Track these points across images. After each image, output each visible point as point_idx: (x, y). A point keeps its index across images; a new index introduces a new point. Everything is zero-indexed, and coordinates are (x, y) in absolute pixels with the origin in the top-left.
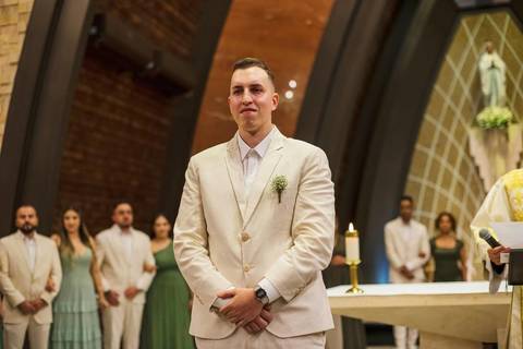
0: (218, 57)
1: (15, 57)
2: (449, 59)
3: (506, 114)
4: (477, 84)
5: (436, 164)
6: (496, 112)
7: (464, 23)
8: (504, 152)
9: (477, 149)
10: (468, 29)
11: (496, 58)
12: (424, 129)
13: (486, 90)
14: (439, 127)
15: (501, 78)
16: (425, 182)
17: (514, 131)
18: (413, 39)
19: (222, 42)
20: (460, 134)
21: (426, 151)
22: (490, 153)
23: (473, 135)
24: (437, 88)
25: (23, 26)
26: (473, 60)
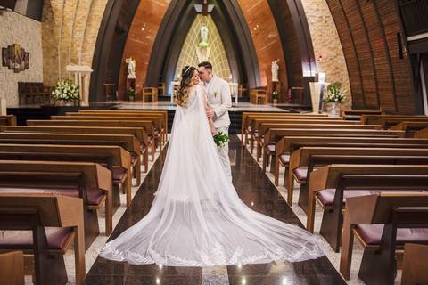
0: (133, 23)
1: (98, 28)
2: (193, 26)
3: (207, 45)
4: (200, 35)
5: (187, 56)
6: (204, 43)
7: (198, 16)
8: (205, 55)
9: (198, 53)
10: (199, 18)
11: (205, 28)
12: (184, 46)
13: (202, 37)
14: (189, 45)
15: (206, 34)
16: (183, 60)
17: (208, 49)
18: (184, 19)
19: (134, 19)
20: (194, 47)
21: (184, 51)
22: (202, 55)
23: (197, 49)
24: (189, 34)
25: (100, 21)
26: (199, 28)
